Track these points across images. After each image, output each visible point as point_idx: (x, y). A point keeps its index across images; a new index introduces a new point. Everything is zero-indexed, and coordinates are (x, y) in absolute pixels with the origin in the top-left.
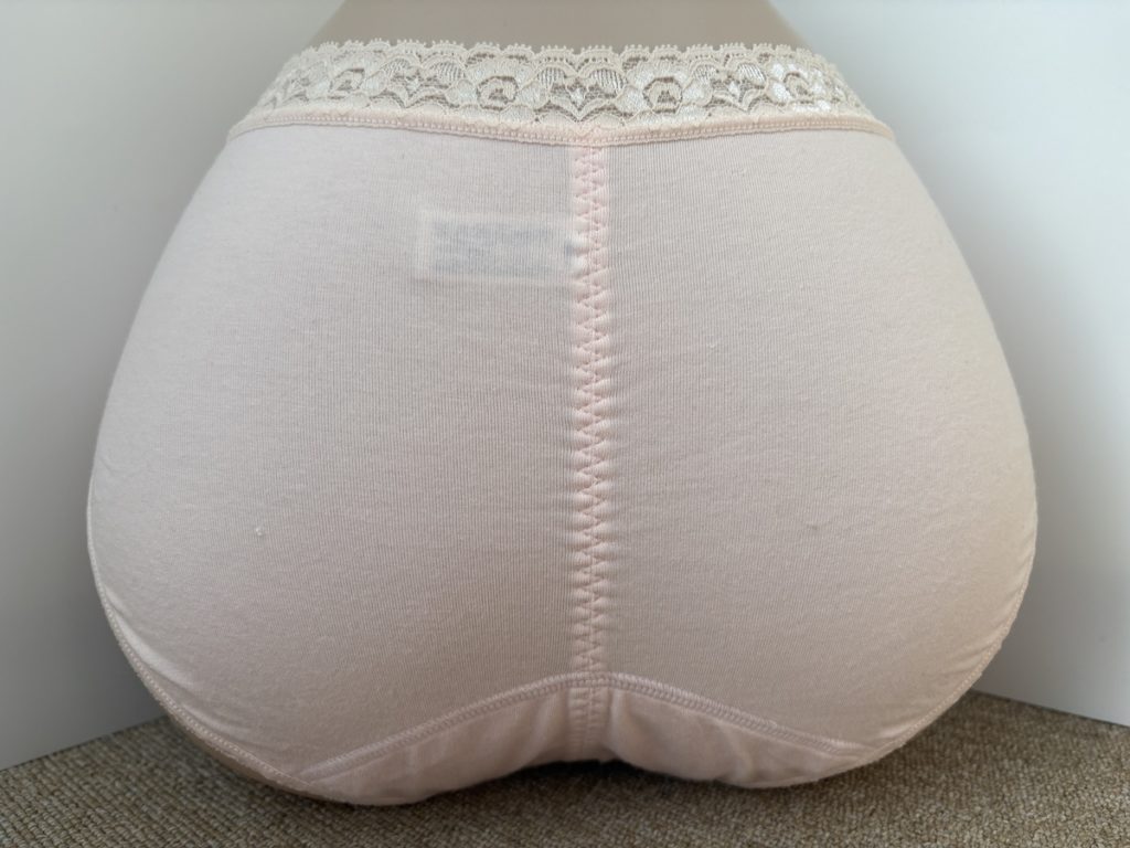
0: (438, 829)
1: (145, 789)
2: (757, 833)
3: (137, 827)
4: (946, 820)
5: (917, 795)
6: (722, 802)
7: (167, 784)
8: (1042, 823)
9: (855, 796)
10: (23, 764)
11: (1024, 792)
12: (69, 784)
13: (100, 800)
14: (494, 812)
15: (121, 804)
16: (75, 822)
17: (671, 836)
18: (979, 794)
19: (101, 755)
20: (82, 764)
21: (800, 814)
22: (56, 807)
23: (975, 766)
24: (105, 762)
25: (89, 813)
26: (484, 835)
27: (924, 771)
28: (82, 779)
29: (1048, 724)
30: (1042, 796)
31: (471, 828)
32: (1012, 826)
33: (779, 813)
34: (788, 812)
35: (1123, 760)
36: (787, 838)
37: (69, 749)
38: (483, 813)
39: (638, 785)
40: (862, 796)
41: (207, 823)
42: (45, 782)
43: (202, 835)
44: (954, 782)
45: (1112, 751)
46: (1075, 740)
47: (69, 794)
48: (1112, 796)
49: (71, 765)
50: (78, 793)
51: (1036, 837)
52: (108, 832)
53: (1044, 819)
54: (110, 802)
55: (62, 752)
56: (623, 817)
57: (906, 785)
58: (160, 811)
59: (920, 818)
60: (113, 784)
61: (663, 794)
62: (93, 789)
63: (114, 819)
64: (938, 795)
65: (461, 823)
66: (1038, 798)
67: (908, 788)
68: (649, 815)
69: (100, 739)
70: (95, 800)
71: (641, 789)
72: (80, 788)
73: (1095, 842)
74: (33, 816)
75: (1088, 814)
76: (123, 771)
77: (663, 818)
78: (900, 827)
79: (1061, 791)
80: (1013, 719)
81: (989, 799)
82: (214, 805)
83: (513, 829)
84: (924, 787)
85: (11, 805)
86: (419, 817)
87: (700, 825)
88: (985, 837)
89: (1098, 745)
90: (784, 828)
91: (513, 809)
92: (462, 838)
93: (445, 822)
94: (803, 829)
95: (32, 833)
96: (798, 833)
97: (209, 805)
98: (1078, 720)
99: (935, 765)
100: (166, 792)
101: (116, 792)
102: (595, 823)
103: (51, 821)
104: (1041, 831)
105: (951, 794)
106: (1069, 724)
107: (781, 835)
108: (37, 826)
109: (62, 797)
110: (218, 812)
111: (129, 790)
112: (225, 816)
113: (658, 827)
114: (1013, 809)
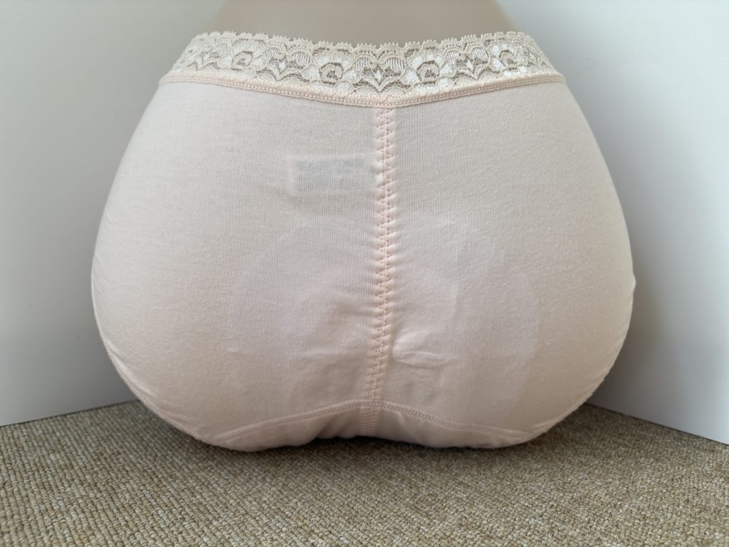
0: (287, 458)
1: (144, 426)
2: (466, 478)
3: (134, 442)
4: (585, 483)
5: (574, 469)
6: (453, 462)
7: (156, 425)
8: (648, 492)
9: (535, 466)
10: (88, 410)
11: (646, 475)
12: (108, 421)
13: (121, 429)
14: (321, 454)
15: (131, 432)
16: (105, 438)
17: (416, 475)
18: (614, 473)
19: (129, 410)
20: (117, 412)
21: (497, 472)
22: (98, 431)
23: (621, 459)
24: (129, 413)
25: (114, 434)
26: (311, 464)
27: (585, 458)
28: (114, 419)
29: (683, 442)
30: (656, 478)
31: (305, 460)
32: (628, 491)
33: (484, 471)
34: (491, 470)
35: (723, 465)
36: (483, 482)
37: (113, 405)
38: (315, 454)
39: (408, 449)
40: (539, 467)
41: (170, 444)
42: (96, 419)
43: (166, 449)
44: (602, 466)
45: (719, 460)
46: (697, 452)
47: (106, 425)
48: (704, 483)
49: (112, 413)
50: (111, 425)
51: (641, 498)
52: (120, 443)
53: (650, 490)
54: (125, 431)
55: (109, 406)
56: (392, 464)
57: (570, 464)
58: (148, 436)
59: (570, 481)
60: (129, 423)
61: (420, 455)
62: (118, 424)
63: (125, 438)
64: (587, 471)
65: (300, 457)
66: (653, 479)
67: (570, 466)
68: (408, 464)
69: (130, 402)
70: (118, 429)
71: (408, 451)
72: (112, 423)
73: (678, 506)
74: (86, 434)
75: (682, 490)
76: (137, 418)
77: (415, 466)
78: (554, 484)
79: (671, 477)
80: (661, 437)
81: (620, 476)
82: (176, 436)
83: (328, 463)
84: (581, 467)
85: (76, 428)
86: (280, 453)
87: (435, 472)
88: (606, 494)
89: (711, 455)
90: (484, 477)
91: (332, 454)
92: (299, 464)
93: (292, 456)
94: (495, 479)
95: (83, 441)
96: (490, 480)
97: (174, 436)
98: (705, 441)
99: (594, 456)
100: (154, 428)
101: (129, 426)
102: (375, 465)
103: (93, 437)
104: (646, 496)
105: (597, 471)
106: (698, 443)
107: (480, 480)
108: (86, 438)
109: (102, 427)
110: (177, 439)
111: (136, 426)
112: (180, 443)
113: (410, 470)
114: (633, 482)
